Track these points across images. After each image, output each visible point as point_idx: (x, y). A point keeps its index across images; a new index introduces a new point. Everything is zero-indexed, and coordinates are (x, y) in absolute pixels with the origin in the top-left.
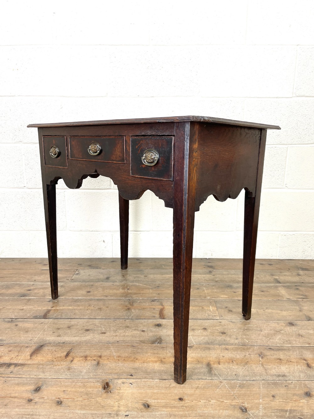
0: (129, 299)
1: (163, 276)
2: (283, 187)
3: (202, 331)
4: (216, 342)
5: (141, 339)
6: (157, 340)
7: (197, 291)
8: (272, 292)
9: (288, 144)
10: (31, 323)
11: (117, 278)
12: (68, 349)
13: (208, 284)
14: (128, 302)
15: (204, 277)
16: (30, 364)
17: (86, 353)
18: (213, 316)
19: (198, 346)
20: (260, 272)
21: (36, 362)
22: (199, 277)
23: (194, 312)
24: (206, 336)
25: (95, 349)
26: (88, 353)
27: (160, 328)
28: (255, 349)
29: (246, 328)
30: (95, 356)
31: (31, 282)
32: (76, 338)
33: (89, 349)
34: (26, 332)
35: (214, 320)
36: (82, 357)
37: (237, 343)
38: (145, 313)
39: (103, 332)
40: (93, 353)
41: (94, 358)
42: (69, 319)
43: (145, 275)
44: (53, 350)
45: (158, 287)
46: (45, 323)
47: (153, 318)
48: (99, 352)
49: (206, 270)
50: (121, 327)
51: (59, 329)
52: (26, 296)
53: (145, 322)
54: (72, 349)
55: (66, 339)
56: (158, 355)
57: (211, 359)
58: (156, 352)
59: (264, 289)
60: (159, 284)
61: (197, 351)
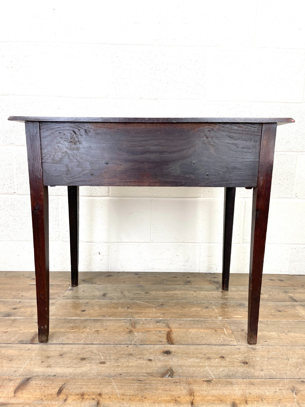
0: (130, 320)
1: (166, 292)
2: (292, 197)
3: (219, 360)
4: (238, 375)
5: (149, 371)
6: (167, 372)
7: (206, 310)
8: (291, 311)
9: (298, 151)
10: (16, 350)
11: (115, 295)
12: (60, 384)
13: (217, 301)
14: (129, 323)
15: (211, 294)
16: (13, 404)
17: (83, 390)
18: (229, 341)
19: (218, 380)
20: (272, 288)
21: (21, 401)
22: (207, 294)
23: (207, 335)
24: (225, 366)
25: (93, 385)
26: (84, 390)
27: (170, 356)
28: (285, 383)
29: (269, 356)
30: (94, 393)
31: (17, 298)
32: (69, 369)
33: (86, 385)
34: (9, 361)
35: (232, 346)
36: (78, 395)
37: (263, 375)
38: (150, 337)
39: (102, 361)
40: (91, 390)
41: (93, 397)
42: (62, 345)
43: (146, 292)
44: (42, 385)
45: (162, 305)
46: (32, 350)
47: (160, 343)
48: (99, 388)
49: (212, 286)
50: (123, 354)
51: (48, 357)
52: (11, 316)
53: (151, 348)
54: (65, 384)
55: (58, 370)
56: (171, 392)
57: (236, 397)
58: (167, 388)
59: (281, 309)
60: (163, 302)
61: (217, 386)
